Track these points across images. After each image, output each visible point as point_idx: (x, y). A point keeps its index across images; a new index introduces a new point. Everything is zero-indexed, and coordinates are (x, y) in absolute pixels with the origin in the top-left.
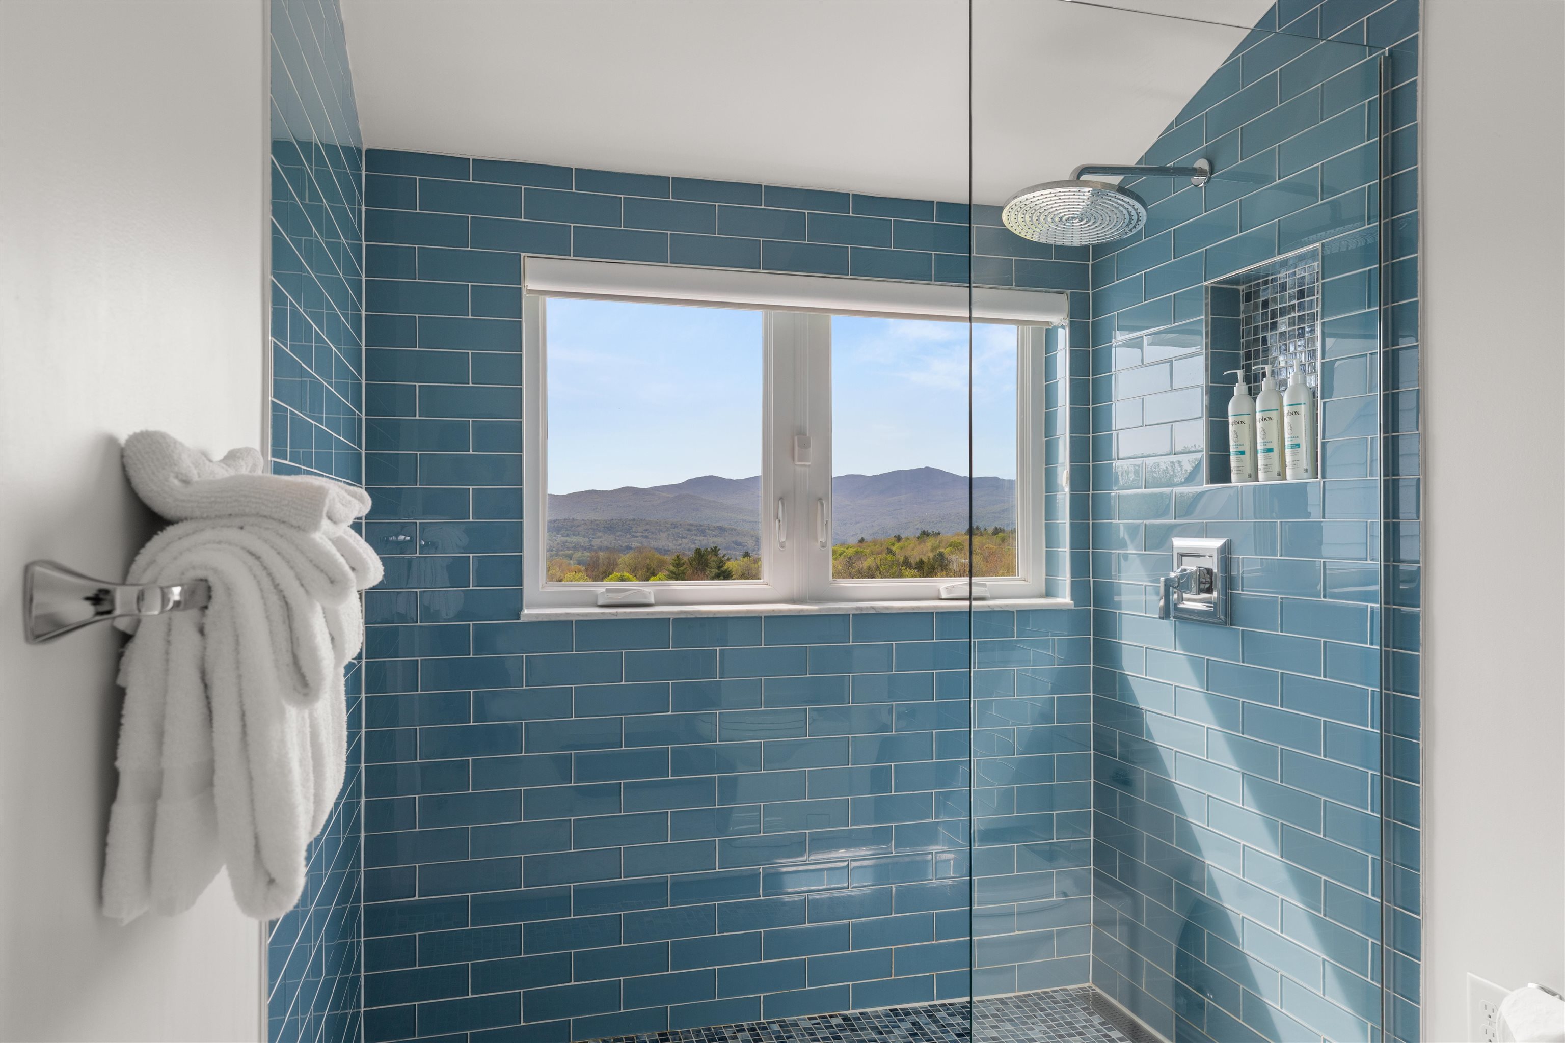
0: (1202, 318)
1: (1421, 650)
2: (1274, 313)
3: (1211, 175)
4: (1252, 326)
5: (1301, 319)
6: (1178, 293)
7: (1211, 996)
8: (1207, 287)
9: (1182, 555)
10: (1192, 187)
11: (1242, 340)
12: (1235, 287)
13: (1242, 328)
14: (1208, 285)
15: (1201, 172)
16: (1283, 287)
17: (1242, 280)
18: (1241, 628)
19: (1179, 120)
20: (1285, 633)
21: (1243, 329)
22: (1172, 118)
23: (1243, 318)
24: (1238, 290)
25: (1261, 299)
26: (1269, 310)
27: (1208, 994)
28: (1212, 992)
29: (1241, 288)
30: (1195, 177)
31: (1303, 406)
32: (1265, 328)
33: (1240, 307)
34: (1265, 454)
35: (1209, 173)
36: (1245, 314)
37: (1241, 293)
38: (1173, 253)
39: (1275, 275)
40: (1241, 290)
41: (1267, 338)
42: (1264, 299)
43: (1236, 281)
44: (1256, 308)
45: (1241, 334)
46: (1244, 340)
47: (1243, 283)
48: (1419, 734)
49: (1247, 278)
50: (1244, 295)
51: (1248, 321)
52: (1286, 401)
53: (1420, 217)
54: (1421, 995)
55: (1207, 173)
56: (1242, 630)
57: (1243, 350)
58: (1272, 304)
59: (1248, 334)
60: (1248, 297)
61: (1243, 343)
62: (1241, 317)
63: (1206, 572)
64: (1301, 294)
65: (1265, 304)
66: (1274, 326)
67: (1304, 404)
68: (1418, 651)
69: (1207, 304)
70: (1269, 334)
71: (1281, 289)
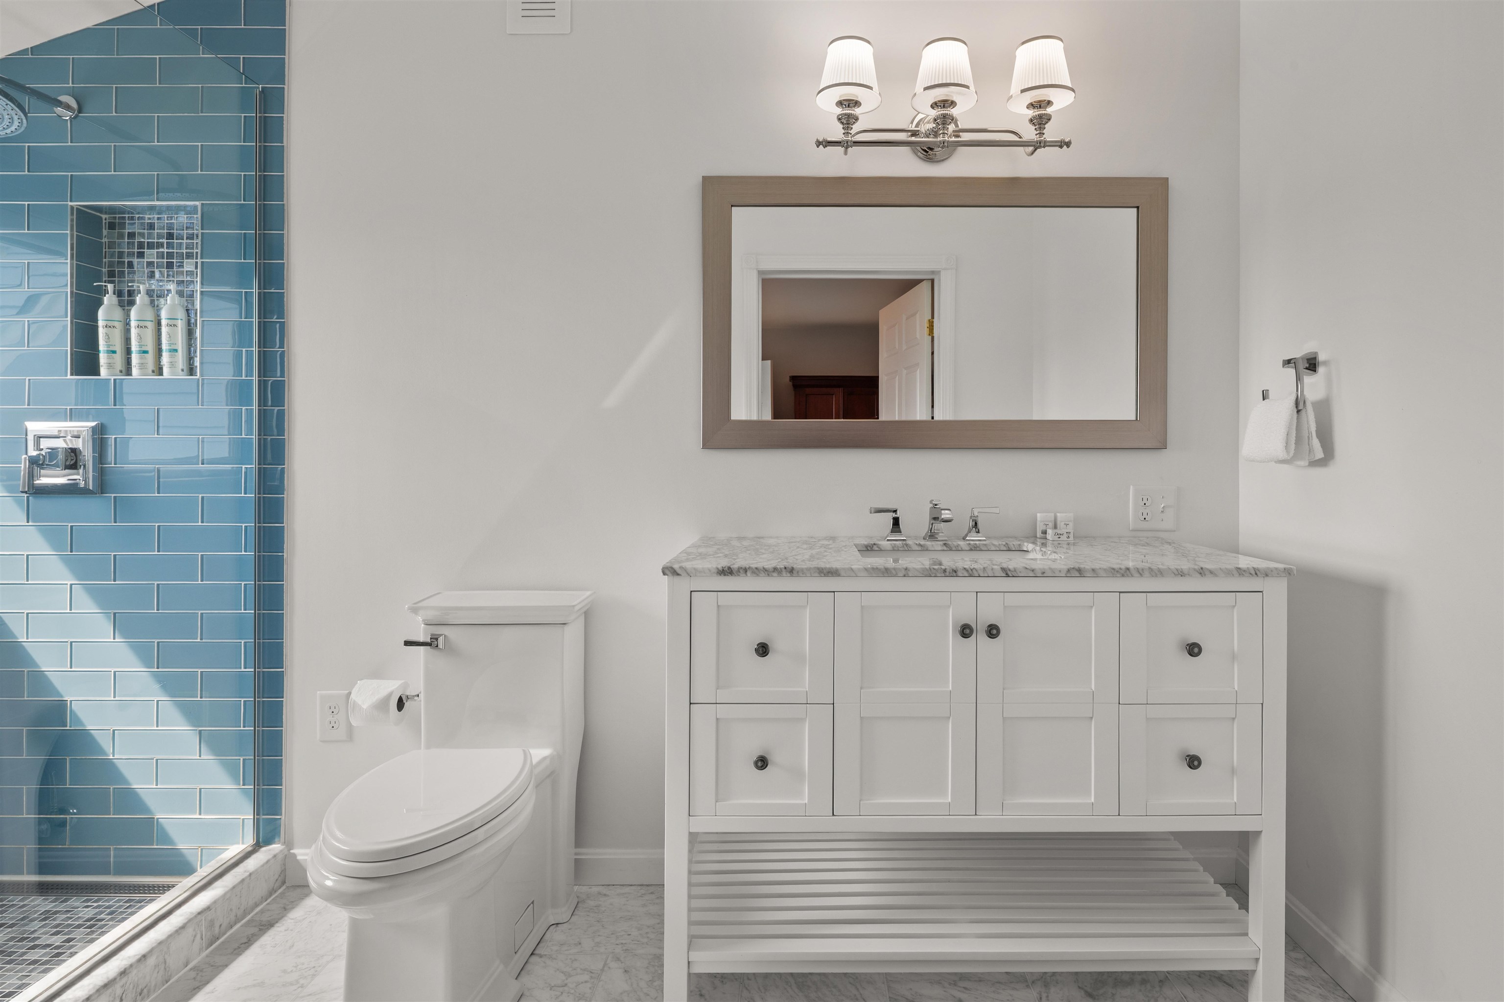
0: (67, 232)
1: (285, 493)
2: (141, 245)
3: (79, 113)
4: (117, 250)
5: (170, 255)
6: (32, 204)
7: (75, 811)
8: (72, 207)
9: (40, 437)
10: (55, 116)
11: (104, 260)
12: (98, 214)
13: (104, 250)
14: (74, 206)
15: (68, 107)
16: (151, 226)
17: (104, 210)
18: (113, 495)
19: (35, 50)
20: (162, 494)
21: (106, 251)
22: (29, 45)
23: (105, 242)
24: (101, 218)
25: (127, 231)
26: (136, 241)
27: (71, 811)
28: (74, 807)
29: (104, 216)
30: (59, 108)
31: (180, 321)
32: (131, 254)
33: (103, 232)
34: (140, 354)
35: (76, 111)
36: (108, 239)
37: (104, 221)
38: (27, 167)
39: (142, 214)
40: (104, 218)
41: (134, 264)
42: (130, 231)
43: (99, 209)
44: (121, 236)
45: (104, 255)
46: (107, 260)
47: (106, 213)
48: (284, 549)
49: (111, 210)
50: (107, 223)
51: (111, 245)
52: (164, 314)
53: (286, 208)
54: (284, 721)
55: (75, 111)
56: (114, 496)
57: (105, 268)
58: (139, 236)
59: (112, 256)
60: (112, 226)
61: (105, 263)
62: (103, 241)
63: (70, 451)
64: (170, 236)
65: (131, 235)
66: (141, 255)
67: (181, 320)
68: (284, 494)
69: (72, 220)
70: (135, 261)
71: (149, 227)
